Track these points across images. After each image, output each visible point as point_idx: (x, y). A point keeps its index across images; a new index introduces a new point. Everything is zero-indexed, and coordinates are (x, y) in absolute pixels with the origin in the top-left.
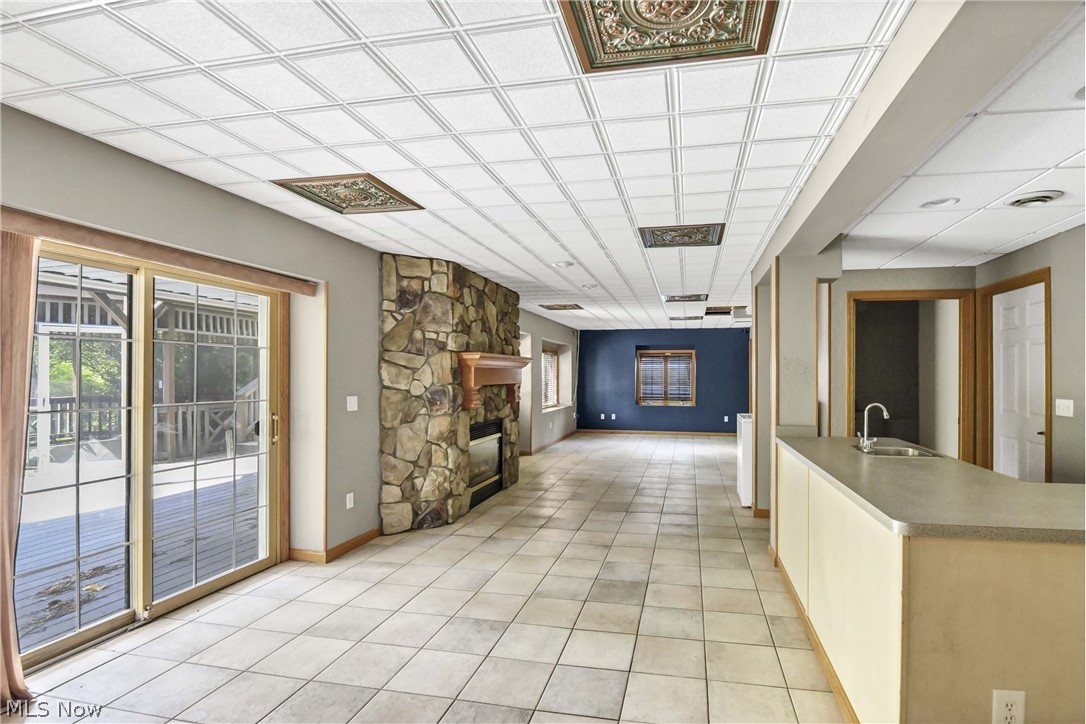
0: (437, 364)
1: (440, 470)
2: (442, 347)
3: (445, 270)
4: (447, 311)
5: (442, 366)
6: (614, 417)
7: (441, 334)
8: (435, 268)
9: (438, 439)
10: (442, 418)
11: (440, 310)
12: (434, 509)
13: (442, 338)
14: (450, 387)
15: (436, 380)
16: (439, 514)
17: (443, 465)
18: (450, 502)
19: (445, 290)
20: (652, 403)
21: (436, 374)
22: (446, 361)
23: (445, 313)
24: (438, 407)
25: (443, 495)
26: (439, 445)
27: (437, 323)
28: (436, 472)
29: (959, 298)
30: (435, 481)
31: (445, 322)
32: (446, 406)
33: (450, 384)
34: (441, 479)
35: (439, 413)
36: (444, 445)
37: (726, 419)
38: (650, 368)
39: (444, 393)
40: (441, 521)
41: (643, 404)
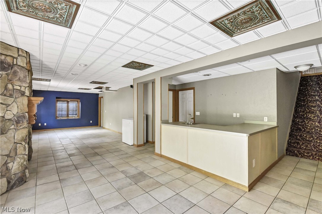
0: (20, 102)
1: (21, 156)
2: (23, 94)
3: (25, 55)
4: (26, 76)
5: (23, 103)
6: (45, 124)
7: (22, 87)
8: (20, 53)
9: (21, 141)
10: (23, 130)
11: (23, 75)
12: (20, 177)
13: (23, 89)
14: (27, 114)
15: (19, 110)
16: (22, 178)
17: (23, 153)
18: (27, 171)
19: (25, 65)
20: (62, 118)
21: (20, 107)
22: (25, 101)
23: (25, 77)
24: (21, 124)
25: (23, 169)
26: (21, 144)
27: (20, 81)
28: (19, 158)
29: (173, 91)
30: (20, 162)
31: (25, 81)
32: (25, 124)
33: (26, 112)
34: (22, 161)
35: (21, 127)
36: (23, 143)
37: (91, 122)
38: (61, 105)
39: (24, 117)
40: (23, 182)
41: (58, 119)
